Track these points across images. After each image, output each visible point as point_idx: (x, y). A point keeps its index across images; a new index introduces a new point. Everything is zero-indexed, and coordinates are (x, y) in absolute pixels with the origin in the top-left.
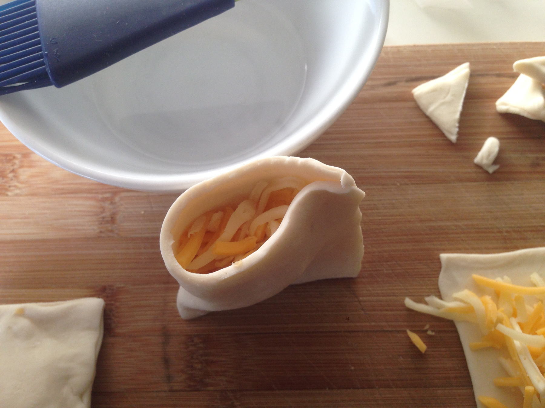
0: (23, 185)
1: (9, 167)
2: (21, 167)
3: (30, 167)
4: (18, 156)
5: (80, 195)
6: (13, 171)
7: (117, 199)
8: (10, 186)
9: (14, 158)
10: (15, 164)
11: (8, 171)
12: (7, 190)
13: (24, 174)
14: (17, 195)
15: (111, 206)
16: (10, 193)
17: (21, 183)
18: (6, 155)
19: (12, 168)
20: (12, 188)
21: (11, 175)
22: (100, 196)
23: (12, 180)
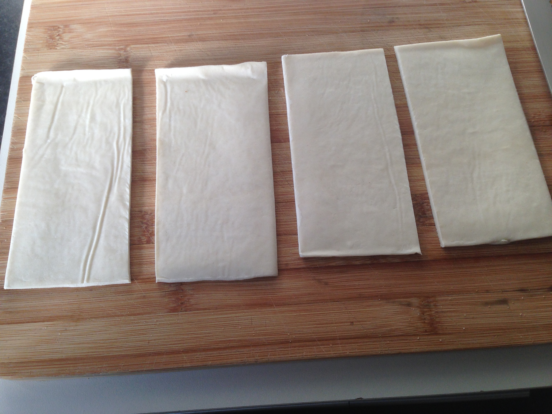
0: (66, 43)
1: (55, 32)
2: (64, 33)
3: (70, 32)
4: (62, 27)
5: (104, 47)
6: (59, 35)
7: (128, 49)
8: (57, 44)
9: (59, 28)
10: (60, 31)
11: (56, 35)
12: (55, 46)
13: (66, 37)
14: (63, 49)
15: (125, 53)
16: (58, 48)
17: (65, 42)
18: (53, 27)
19: (58, 34)
20: (58, 45)
21: (58, 37)
22: (117, 47)
23: (58, 40)
